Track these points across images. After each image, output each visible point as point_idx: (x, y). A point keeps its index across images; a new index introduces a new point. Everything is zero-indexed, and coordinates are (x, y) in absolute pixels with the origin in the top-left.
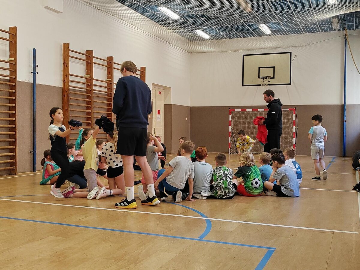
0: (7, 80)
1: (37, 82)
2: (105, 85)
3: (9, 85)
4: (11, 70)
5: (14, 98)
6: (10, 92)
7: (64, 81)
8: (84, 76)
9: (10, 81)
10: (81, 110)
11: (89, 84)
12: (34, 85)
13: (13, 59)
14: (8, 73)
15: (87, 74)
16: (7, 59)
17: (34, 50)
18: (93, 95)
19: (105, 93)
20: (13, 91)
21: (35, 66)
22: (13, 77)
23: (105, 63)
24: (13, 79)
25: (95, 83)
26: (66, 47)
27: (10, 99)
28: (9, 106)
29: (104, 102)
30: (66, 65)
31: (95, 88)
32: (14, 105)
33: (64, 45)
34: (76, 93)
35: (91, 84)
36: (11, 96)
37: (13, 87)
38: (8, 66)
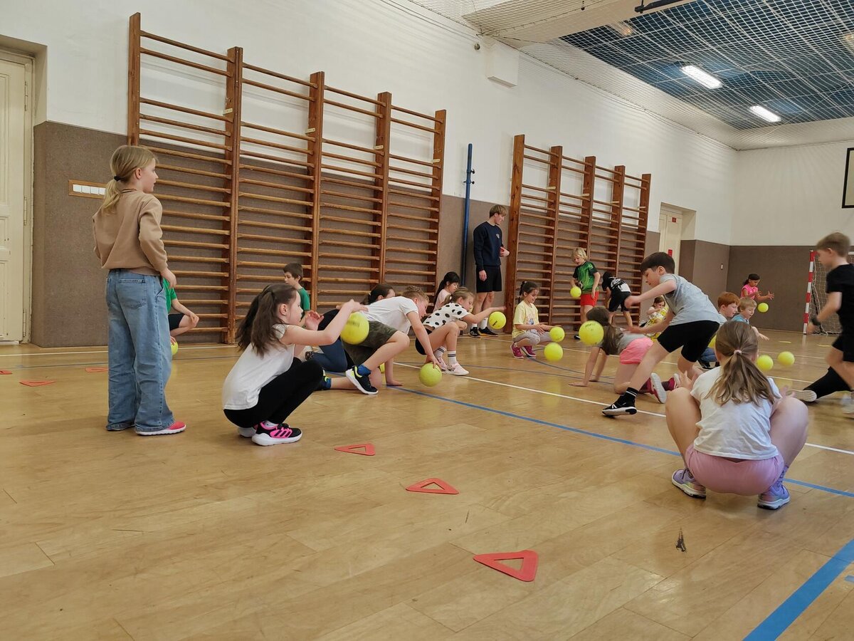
0: (429, 192)
1: (471, 197)
2: (579, 203)
3: (431, 200)
4: (435, 177)
5: (436, 220)
6: (432, 212)
7: (513, 196)
8: (545, 188)
9: (432, 194)
10: (537, 243)
11: (553, 201)
12: (466, 201)
13: (438, 160)
14: (430, 182)
15: (550, 185)
16: (430, 160)
17: (470, 146)
18: (557, 220)
19: (578, 217)
20: (436, 209)
21: (469, 172)
22: (437, 188)
23: (582, 168)
24: (437, 191)
25: (562, 199)
26: (519, 141)
27: (430, 222)
28: (430, 233)
29: (575, 231)
30: (517, 170)
31: (561, 208)
32: (436, 231)
33: (516, 137)
34: (531, 216)
35: (555, 201)
36: (433, 218)
37: (436, 204)
38: (430, 171)
